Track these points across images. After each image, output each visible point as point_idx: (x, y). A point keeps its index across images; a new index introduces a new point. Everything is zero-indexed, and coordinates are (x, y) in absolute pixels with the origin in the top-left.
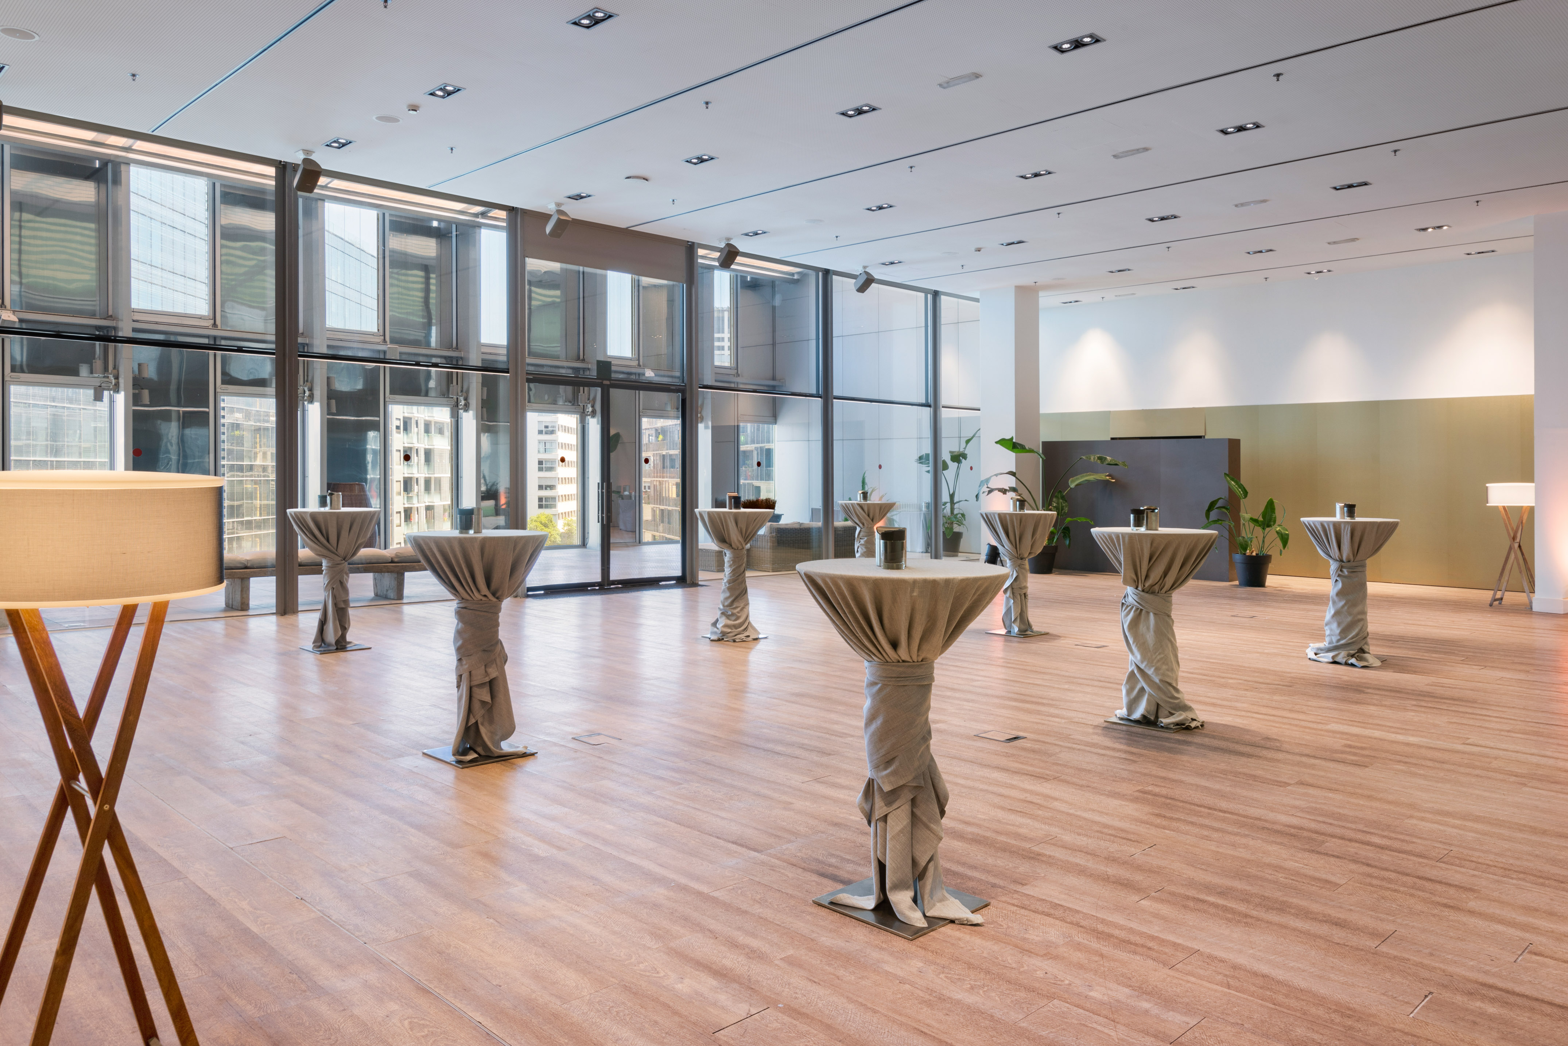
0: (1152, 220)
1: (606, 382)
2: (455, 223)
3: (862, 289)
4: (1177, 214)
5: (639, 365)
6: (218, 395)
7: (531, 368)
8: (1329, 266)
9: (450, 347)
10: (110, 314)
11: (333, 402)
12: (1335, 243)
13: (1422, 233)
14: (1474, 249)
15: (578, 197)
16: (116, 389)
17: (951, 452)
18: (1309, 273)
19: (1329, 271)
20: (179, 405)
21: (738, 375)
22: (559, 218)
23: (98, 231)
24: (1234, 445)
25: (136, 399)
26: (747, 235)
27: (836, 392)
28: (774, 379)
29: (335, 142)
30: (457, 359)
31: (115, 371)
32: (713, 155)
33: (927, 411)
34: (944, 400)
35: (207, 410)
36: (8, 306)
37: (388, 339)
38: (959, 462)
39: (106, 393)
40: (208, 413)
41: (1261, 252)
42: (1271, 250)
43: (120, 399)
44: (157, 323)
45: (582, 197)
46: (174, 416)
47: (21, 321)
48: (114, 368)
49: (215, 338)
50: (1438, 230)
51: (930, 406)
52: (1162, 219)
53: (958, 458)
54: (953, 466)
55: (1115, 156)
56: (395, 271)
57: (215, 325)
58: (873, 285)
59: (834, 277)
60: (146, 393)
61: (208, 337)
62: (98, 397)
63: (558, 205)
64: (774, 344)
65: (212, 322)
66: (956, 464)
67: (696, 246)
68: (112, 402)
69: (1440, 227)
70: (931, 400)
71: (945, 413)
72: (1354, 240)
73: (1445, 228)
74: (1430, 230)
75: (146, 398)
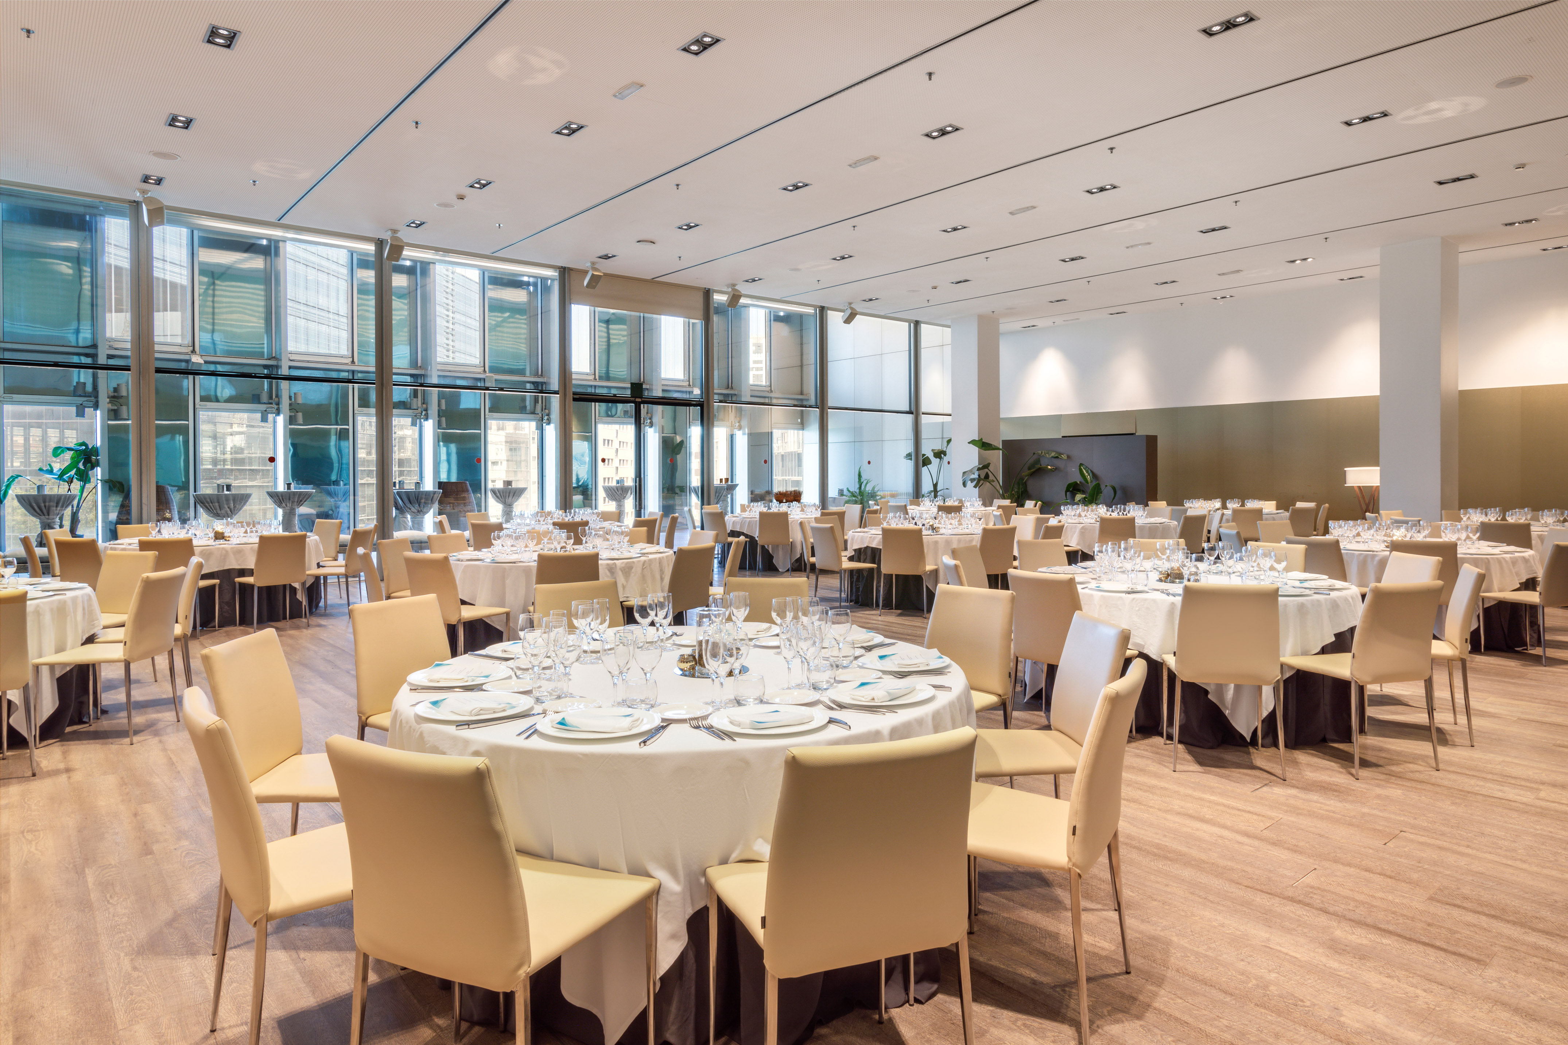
0: (1064, 261)
1: (638, 400)
2: (540, 277)
3: (848, 320)
4: (1083, 255)
5: (689, 385)
6: (356, 416)
7: (578, 390)
8: (1232, 292)
9: (536, 375)
10: (274, 355)
11: (444, 419)
12: (1223, 274)
13: (1292, 264)
14: (1345, 275)
15: (606, 257)
16: (278, 413)
17: (933, 450)
18: (1215, 299)
19: (1231, 296)
20: (337, 424)
21: (771, 391)
22: (593, 274)
23: (266, 290)
24: (1151, 441)
25: (292, 420)
26: (747, 281)
27: (830, 404)
28: (802, 393)
29: (412, 223)
30: (542, 383)
31: (277, 400)
32: (698, 223)
33: (910, 418)
34: (924, 408)
35: (347, 427)
36: (198, 352)
37: (487, 369)
38: (940, 458)
39: (271, 417)
40: (348, 429)
41: (1166, 283)
42: (1174, 282)
43: (281, 420)
44: (308, 362)
45: (610, 257)
46: (333, 432)
47: (206, 362)
48: (277, 396)
49: (353, 372)
50: (1304, 262)
51: (912, 413)
52: (1072, 260)
53: (939, 454)
54: (935, 461)
55: (1011, 213)
56: (493, 314)
57: (353, 362)
58: (858, 316)
59: (829, 312)
60: (300, 415)
61: (348, 371)
62: (264, 419)
63: (593, 263)
64: (802, 366)
65: (351, 359)
66: (938, 460)
67: (711, 291)
68: (275, 422)
69: (1305, 259)
70: (913, 409)
71: (924, 419)
72: (1238, 271)
73: (1309, 260)
74: (1298, 262)
75: (300, 420)
